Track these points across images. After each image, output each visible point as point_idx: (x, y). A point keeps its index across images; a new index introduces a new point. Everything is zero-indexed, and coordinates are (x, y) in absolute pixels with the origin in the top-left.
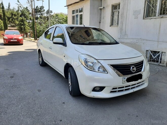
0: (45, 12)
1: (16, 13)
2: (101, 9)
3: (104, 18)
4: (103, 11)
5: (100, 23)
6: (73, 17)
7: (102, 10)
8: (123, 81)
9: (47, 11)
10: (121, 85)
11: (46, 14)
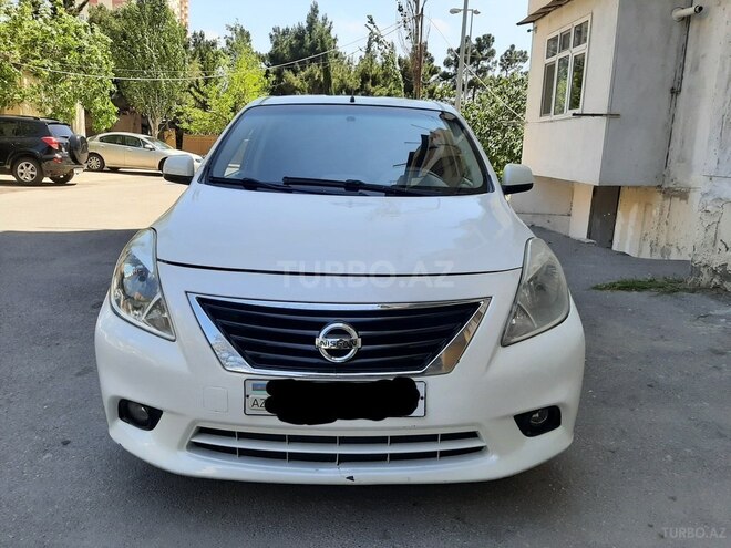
0: (497, 58)
1: (381, 72)
2: (687, 20)
3: (697, 68)
4: (698, 31)
5: (675, 92)
6: (549, 70)
7: (694, 26)
8: (249, 402)
9: (506, 54)
10: (236, 419)
11: (499, 68)
